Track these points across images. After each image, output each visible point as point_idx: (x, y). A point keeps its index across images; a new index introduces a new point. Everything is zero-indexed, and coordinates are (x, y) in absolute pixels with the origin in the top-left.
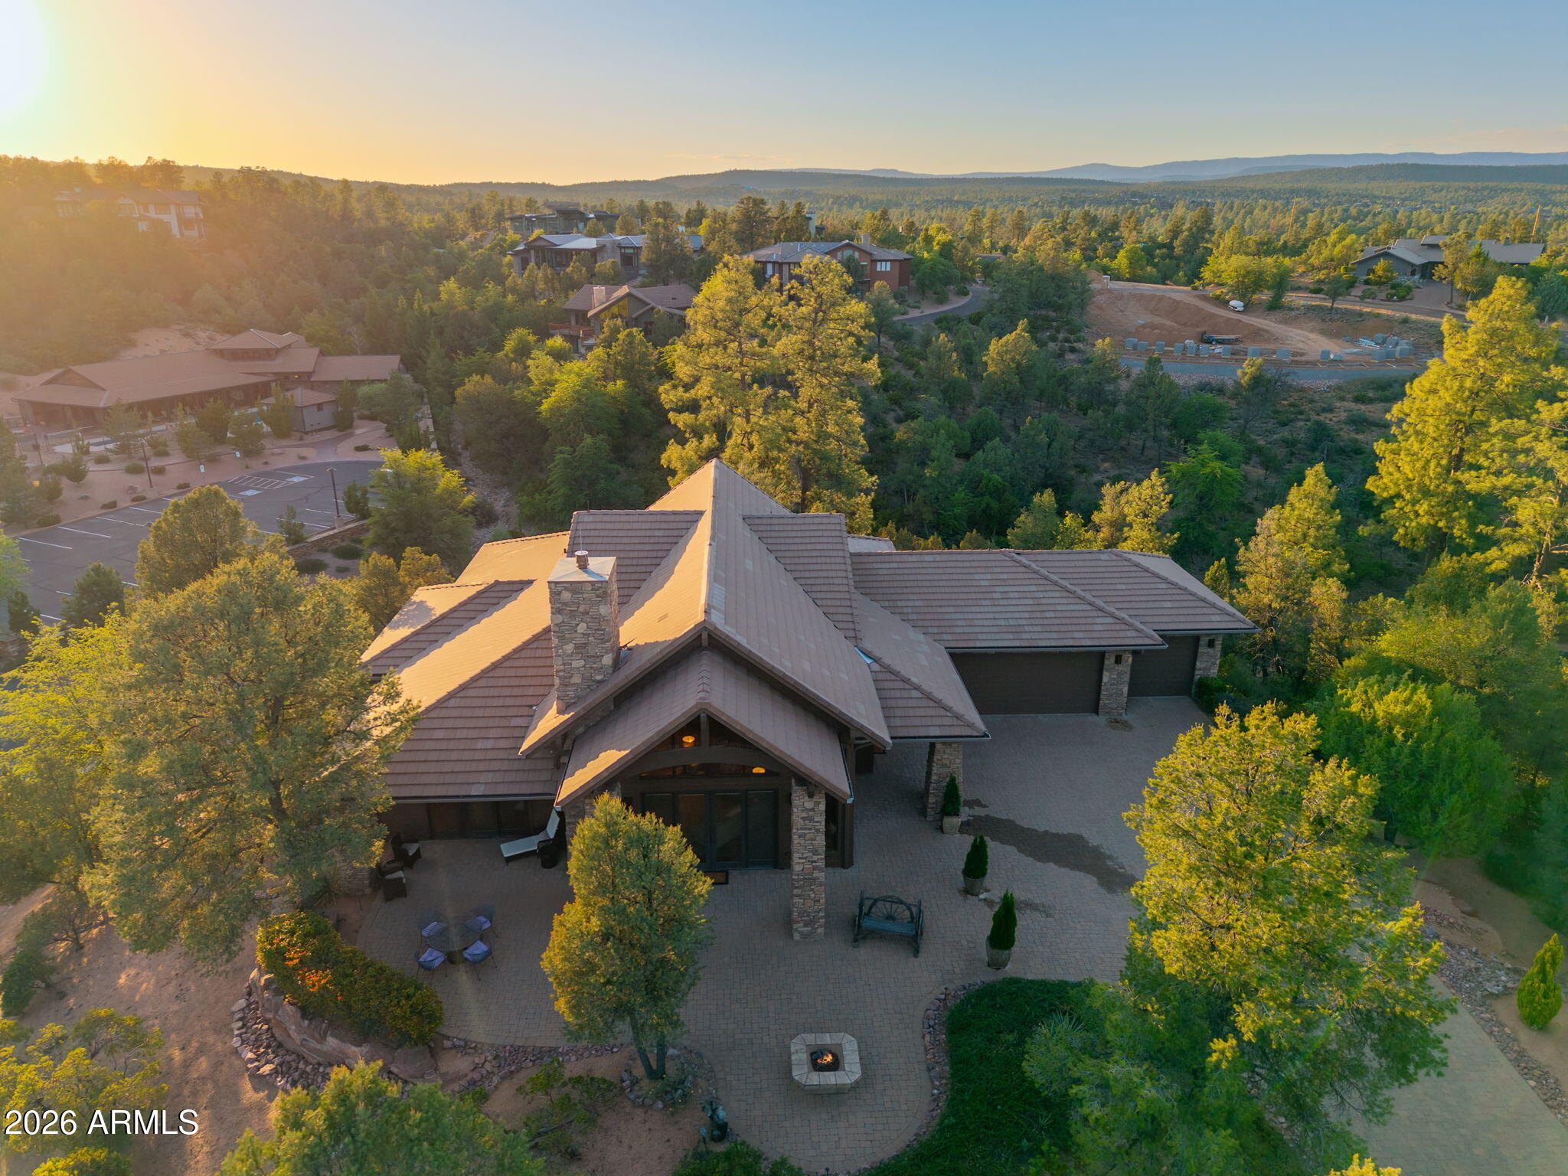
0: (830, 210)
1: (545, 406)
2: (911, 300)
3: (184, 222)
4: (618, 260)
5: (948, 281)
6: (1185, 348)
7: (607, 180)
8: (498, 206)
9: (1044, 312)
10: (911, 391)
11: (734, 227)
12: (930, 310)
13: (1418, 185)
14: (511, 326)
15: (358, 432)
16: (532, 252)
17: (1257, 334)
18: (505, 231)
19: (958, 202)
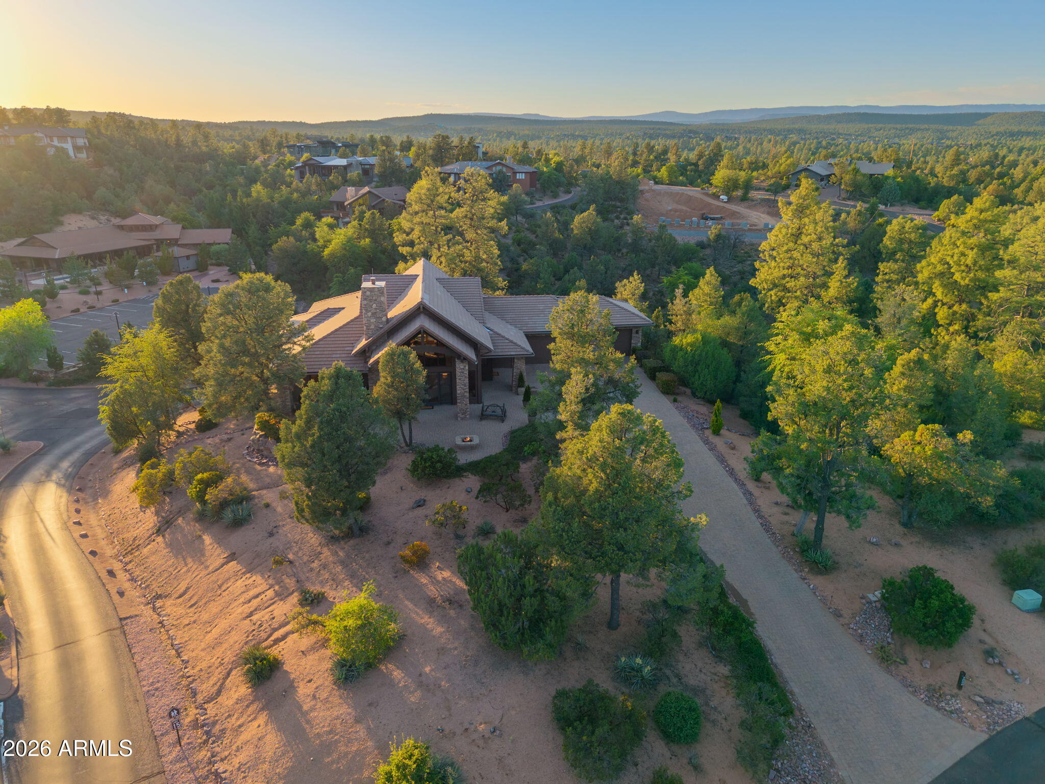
0: (495, 140)
1: (327, 252)
2: (537, 197)
3: (77, 148)
4: (361, 172)
5: (559, 184)
6: (692, 222)
7: (345, 120)
8: (279, 138)
9: (614, 203)
10: (532, 245)
11: (431, 152)
12: (548, 201)
13: (866, 126)
14: (299, 211)
15: (211, 272)
16: (307, 167)
17: (734, 214)
18: (284, 155)
19: (578, 136)
